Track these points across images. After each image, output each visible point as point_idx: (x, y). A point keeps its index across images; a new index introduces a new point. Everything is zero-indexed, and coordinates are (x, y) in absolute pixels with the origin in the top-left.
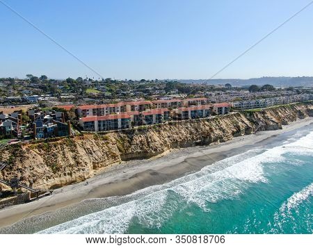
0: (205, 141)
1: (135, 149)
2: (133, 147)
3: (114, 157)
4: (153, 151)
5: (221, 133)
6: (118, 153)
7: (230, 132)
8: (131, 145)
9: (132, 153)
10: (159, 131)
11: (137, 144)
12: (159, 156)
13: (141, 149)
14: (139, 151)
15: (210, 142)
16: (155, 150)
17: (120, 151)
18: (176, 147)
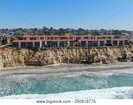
0: (89, 61)
1: (34, 60)
2: (33, 58)
3: (20, 62)
4: (45, 62)
5: (105, 57)
6: (23, 61)
7: (115, 57)
8: (33, 57)
9: (32, 62)
10: (56, 51)
11: (36, 57)
12: (49, 65)
13: (38, 60)
14: (36, 61)
15: (93, 62)
16: (47, 62)
17: (25, 59)
18: (66, 63)
